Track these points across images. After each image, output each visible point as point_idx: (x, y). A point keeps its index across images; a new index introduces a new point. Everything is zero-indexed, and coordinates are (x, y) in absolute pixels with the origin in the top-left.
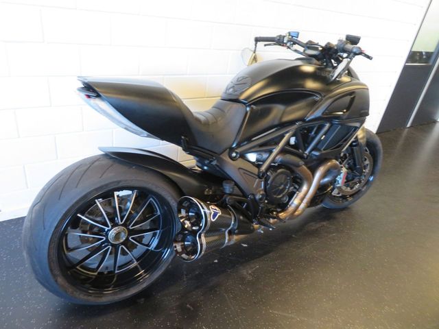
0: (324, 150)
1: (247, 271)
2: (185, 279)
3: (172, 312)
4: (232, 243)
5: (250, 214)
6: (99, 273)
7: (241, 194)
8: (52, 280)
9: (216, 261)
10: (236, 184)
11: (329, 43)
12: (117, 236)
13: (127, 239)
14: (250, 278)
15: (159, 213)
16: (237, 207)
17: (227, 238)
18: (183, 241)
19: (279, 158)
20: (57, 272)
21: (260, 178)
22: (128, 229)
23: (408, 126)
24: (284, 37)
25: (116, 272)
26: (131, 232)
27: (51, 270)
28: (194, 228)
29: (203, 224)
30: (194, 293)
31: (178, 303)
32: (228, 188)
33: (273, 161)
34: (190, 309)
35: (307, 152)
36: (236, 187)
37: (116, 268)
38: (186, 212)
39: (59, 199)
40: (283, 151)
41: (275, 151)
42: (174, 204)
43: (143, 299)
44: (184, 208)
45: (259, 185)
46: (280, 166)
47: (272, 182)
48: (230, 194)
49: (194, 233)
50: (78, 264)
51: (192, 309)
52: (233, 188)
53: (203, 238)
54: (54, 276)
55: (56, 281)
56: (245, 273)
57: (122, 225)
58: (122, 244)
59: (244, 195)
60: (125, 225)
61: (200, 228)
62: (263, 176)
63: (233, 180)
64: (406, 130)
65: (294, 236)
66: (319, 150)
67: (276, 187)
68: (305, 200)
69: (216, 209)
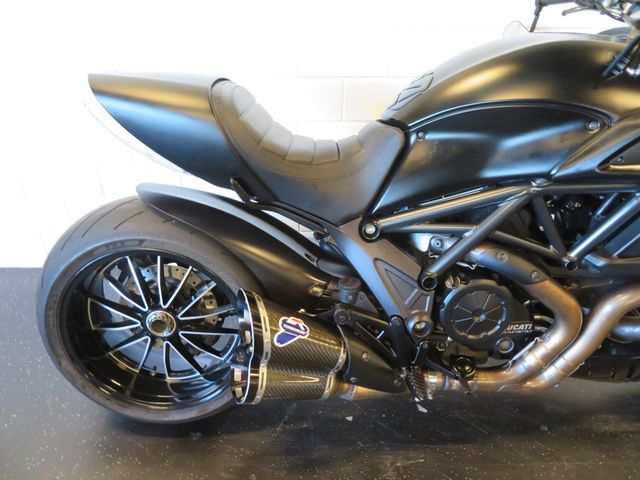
0: (621, 256)
5: (394, 354)
13: (177, 333)
16: (358, 332)
19: (479, 254)
21: (422, 287)
33: (462, 257)
35: (573, 254)
39: (63, 248)
43: (199, 434)
45: (417, 302)
46: (484, 271)
52: (355, 296)
58: (168, 339)
66: (606, 255)
67: (466, 315)
68: (561, 363)
69: (297, 327)
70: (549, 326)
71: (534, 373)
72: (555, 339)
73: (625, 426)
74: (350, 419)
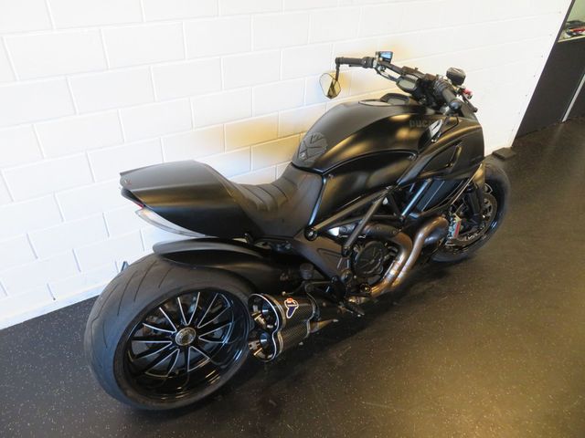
0: (425, 211)
1: (337, 355)
2: (266, 369)
3: (252, 410)
4: (316, 330)
5: (335, 297)
6: (170, 375)
7: (322, 277)
8: (121, 394)
10: (316, 268)
12: (185, 338)
13: (197, 338)
14: (340, 363)
15: (229, 306)
16: (318, 293)
17: (309, 328)
18: (259, 338)
19: (368, 229)
20: (125, 385)
21: (344, 256)
22: (196, 329)
23: (564, 119)
24: (373, 59)
25: (189, 371)
26: (199, 332)
27: (119, 386)
28: (268, 326)
29: (277, 323)
30: (277, 385)
31: (258, 399)
32: (306, 274)
33: (361, 233)
35: (403, 214)
36: (316, 272)
37: (188, 368)
38: (259, 309)
39: (118, 314)
40: (372, 221)
41: (362, 222)
42: (245, 299)
43: (220, 396)
44: (255, 304)
45: (343, 265)
46: (370, 237)
47: (360, 258)
48: (309, 281)
49: (269, 331)
50: (146, 370)
51: (274, 404)
52: (312, 274)
53: (279, 335)
54: (123, 390)
55: (126, 394)
56: (335, 357)
57: (189, 326)
58: (191, 344)
59: (327, 278)
60: (192, 325)
61: (275, 327)
62: (348, 254)
63: (312, 263)
65: (395, 303)
66: (418, 212)
67: (366, 262)
68: (404, 269)
69: (292, 303)
70: (398, 254)
71: (395, 278)
72: (402, 258)
73: (426, 287)
74: (301, 343)
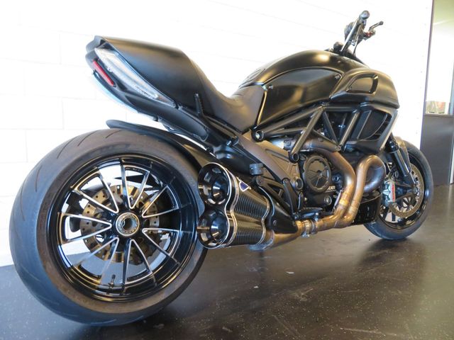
1: (299, 294)
2: (217, 305)
5: (289, 205)
7: (272, 177)
9: (257, 287)
11: (337, 43)
14: (304, 299)
15: (178, 208)
16: (271, 193)
21: (292, 161)
22: (140, 218)
23: (451, 182)
25: (126, 283)
29: (229, 192)
30: (231, 316)
32: (256, 168)
34: (227, 332)
36: (265, 170)
37: (126, 279)
53: (232, 215)
56: (296, 296)
57: (132, 211)
58: (133, 237)
59: (277, 179)
60: (136, 211)
62: (295, 158)
64: (451, 186)
